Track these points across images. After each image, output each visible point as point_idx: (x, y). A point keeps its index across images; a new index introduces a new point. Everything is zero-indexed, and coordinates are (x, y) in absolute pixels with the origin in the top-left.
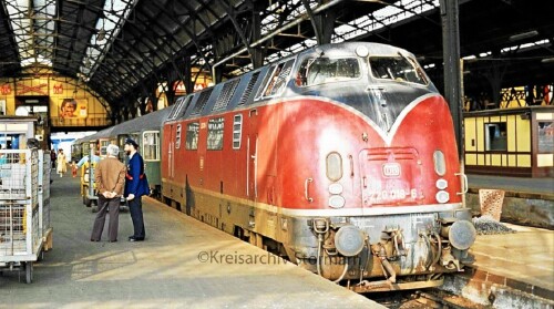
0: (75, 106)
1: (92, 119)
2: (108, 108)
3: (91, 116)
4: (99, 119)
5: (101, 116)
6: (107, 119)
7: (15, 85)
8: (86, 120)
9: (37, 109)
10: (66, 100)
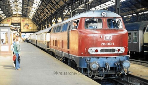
0: (28, 26)
1: (33, 30)
2: (38, 26)
3: (33, 29)
4: (35, 30)
5: (35, 29)
6: (37, 30)
7: (11, 20)
8: (31, 30)
9: (17, 27)
10: (26, 24)
